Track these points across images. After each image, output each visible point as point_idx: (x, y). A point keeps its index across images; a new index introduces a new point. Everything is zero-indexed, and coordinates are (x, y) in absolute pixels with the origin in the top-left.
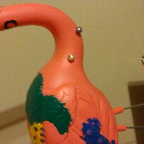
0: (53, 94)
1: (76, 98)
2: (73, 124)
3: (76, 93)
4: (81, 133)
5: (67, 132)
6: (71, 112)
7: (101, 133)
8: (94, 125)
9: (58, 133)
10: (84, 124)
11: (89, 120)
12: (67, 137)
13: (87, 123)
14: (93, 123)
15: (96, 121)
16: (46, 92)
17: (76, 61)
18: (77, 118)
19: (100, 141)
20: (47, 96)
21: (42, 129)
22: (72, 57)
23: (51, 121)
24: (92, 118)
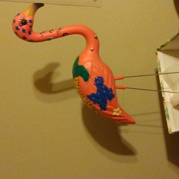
0: (82, 65)
1: (92, 67)
2: (90, 78)
3: (92, 64)
4: (94, 82)
5: (88, 81)
6: (89, 72)
7: (104, 84)
8: (100, 80)
9: (84, 81)
10: (95, 78)
11: (98, 77)
12: (87, 83)
13: (97, 78)
14: (100, 79)
15: (102, 78)
16: (80, 64)
17: (94, 50)
18: (92, 76)
19: (103, 87)
20: (80, 66)
21: (78, 80)
22: (92, 49)
23: (81, 76)
24: (99, 76)
